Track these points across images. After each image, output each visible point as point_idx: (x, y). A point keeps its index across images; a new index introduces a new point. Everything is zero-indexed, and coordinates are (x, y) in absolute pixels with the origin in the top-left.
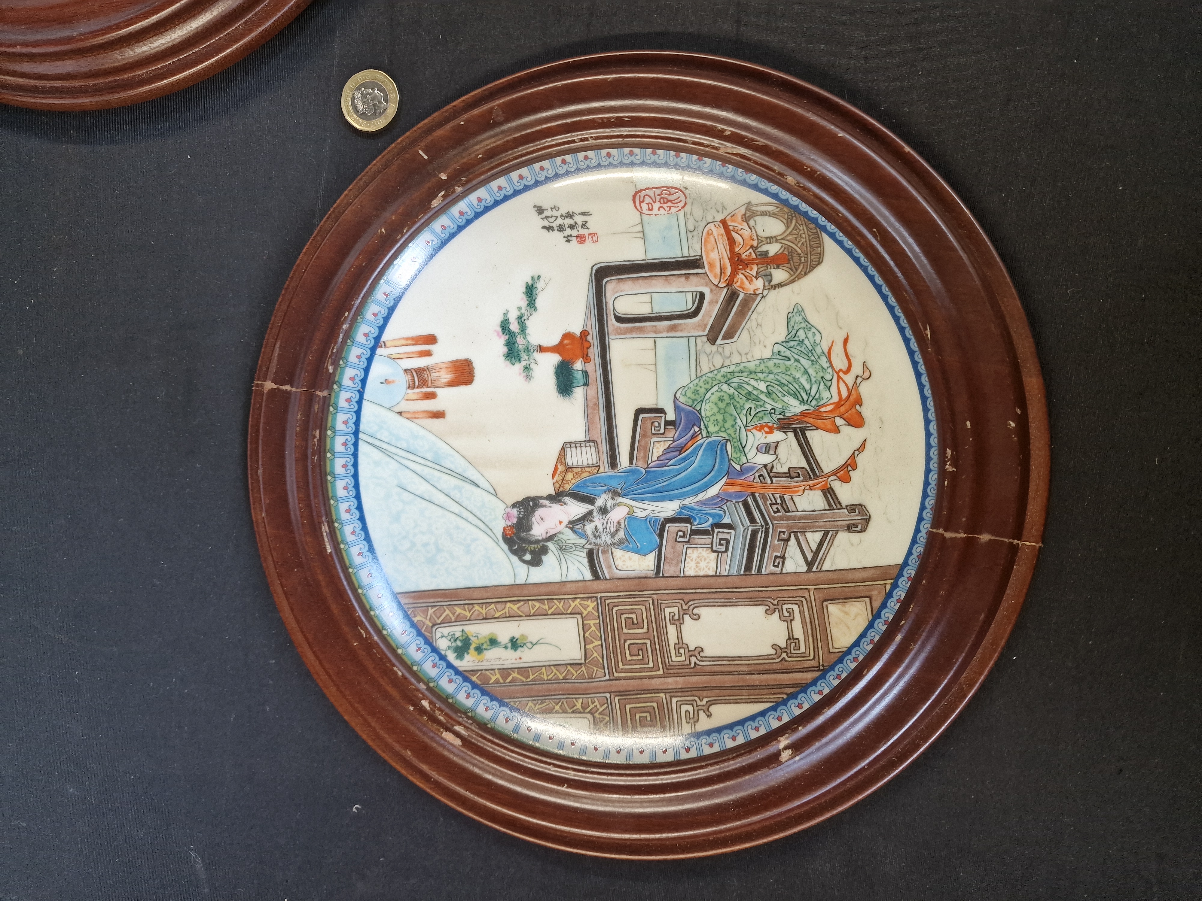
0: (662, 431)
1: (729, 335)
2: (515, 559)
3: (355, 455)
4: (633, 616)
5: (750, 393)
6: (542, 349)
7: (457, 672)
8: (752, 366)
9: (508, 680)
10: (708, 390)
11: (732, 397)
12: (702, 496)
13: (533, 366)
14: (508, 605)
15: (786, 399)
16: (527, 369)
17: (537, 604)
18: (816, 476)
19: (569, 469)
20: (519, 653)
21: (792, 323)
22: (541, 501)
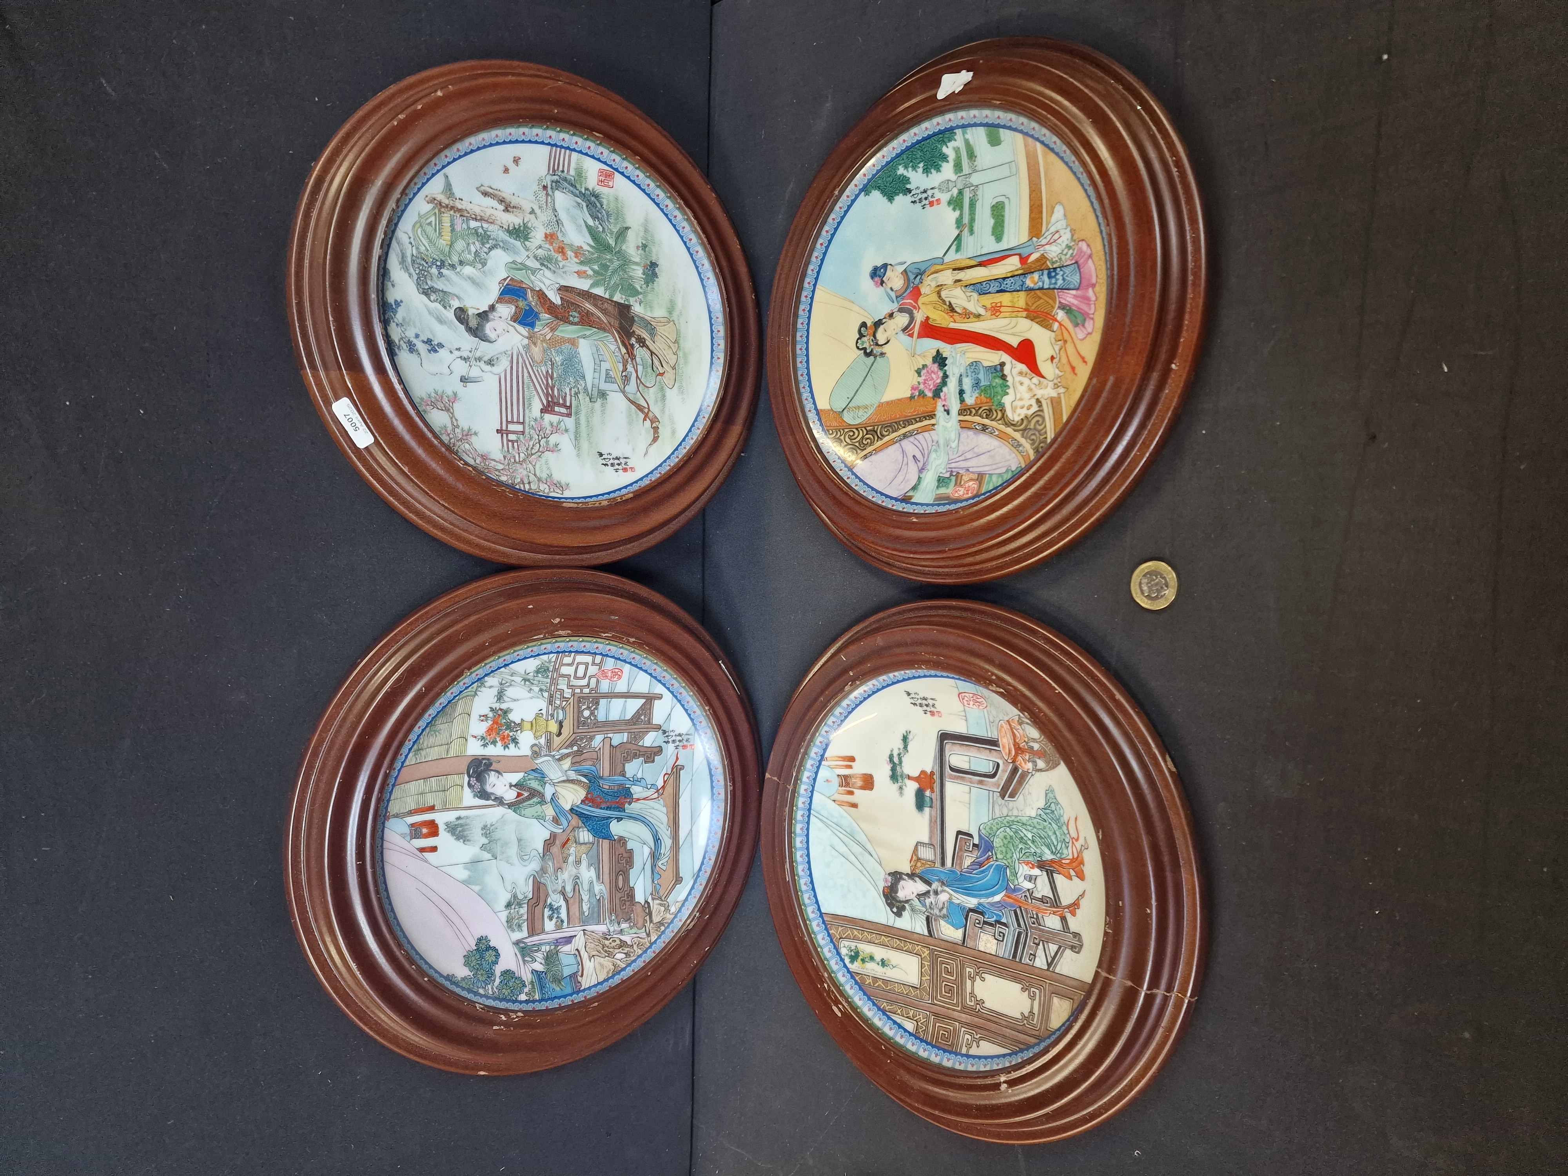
0: (971, 849)
1: (1012, 795)
2: (888, 909)
3: (808, 823)
4: (949, 967)
5: (1022, 838)
6: (909, 778)
7: (849, 971)
8: (1024, 820)
9: (876, 985)
10: (998, 829)
11: (1011, 837)
12: (990, 900)
13: (904, 787)
14: (883, 937)
15: (1042, 847)
16: (901, 788)
17: (898, 942)
18: (1058, 907)
19: (919, 859)
20: (885, 969)
21: (1048, 798)
22: (904, 876)
